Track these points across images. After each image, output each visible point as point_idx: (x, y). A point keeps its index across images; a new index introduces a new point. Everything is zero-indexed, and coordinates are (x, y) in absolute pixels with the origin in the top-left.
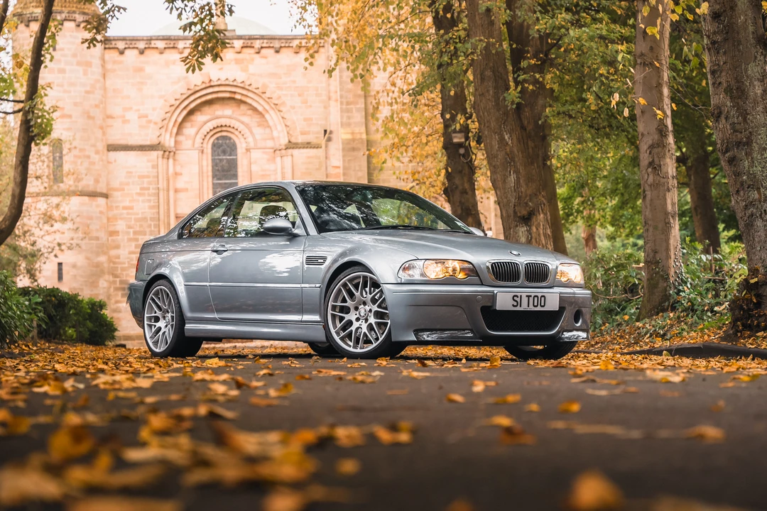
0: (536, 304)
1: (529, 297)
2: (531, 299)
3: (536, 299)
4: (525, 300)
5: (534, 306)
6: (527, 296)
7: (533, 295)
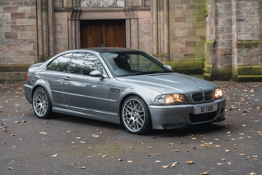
0: (209, 110)
1: (207, 107)
2: (208, 108)
3: (209, 107)
4: (205, 109)
5: (209, 111)
6: (206, 107)
7: (208, 106)
